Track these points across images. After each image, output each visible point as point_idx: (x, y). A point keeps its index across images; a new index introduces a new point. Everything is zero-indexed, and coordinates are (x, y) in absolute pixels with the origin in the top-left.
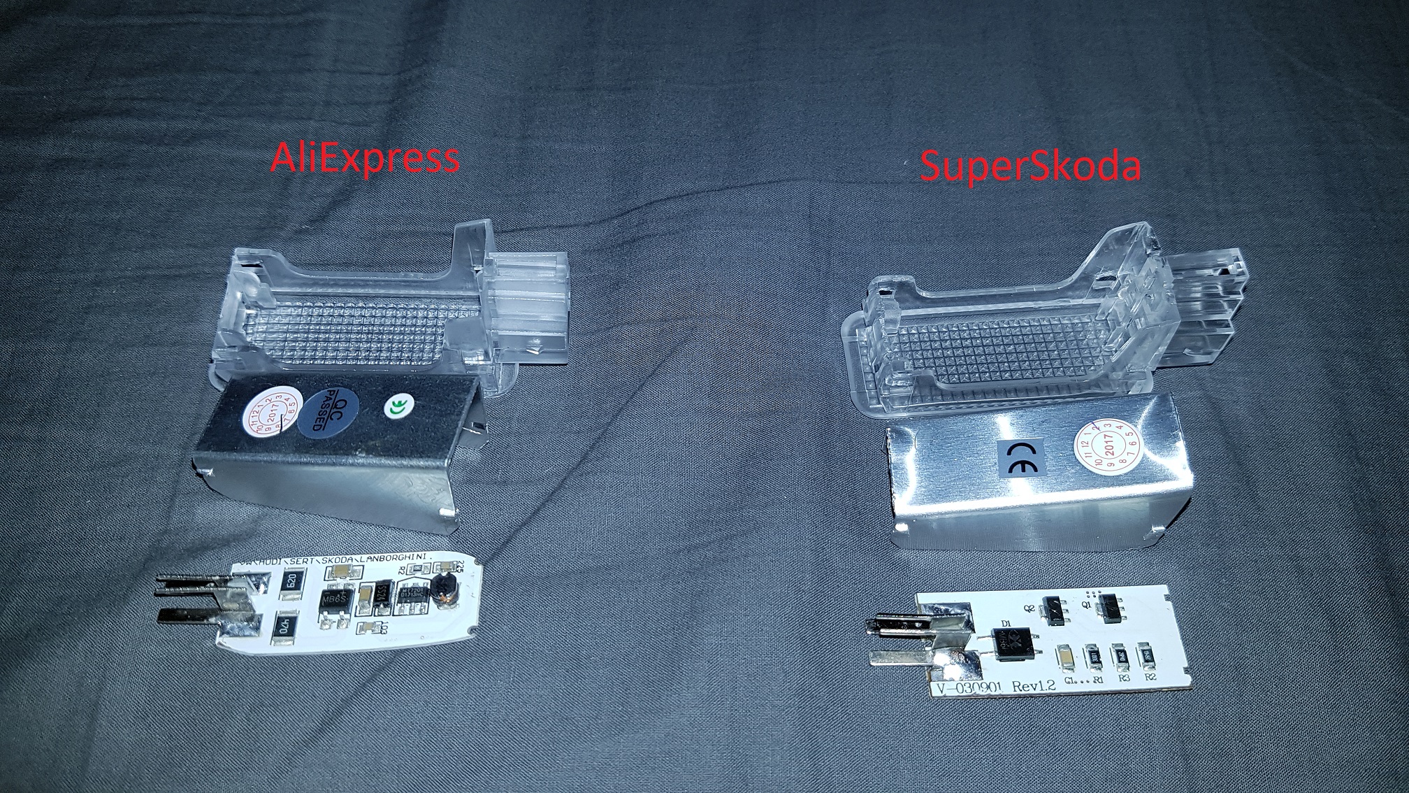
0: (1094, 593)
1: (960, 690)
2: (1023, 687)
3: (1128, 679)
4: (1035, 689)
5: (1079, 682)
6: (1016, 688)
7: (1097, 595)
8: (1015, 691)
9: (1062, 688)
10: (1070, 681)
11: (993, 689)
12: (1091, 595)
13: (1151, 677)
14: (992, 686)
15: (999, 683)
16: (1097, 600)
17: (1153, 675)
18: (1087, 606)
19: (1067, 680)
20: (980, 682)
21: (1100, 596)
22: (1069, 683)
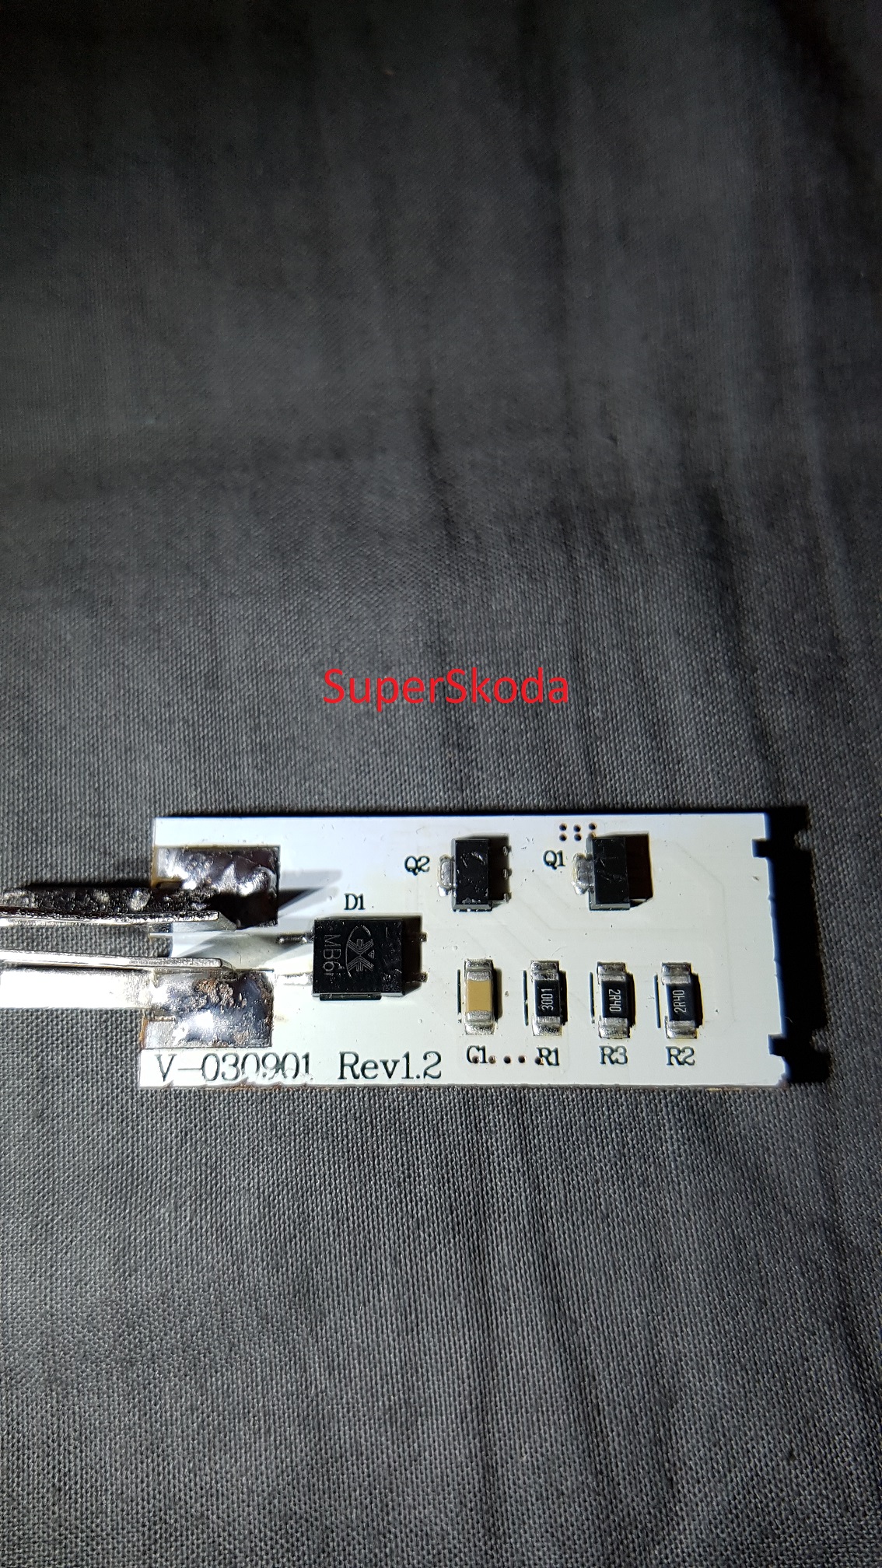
0: (577, 829)
1: (210, 1074)
2: (363, 1068)
3: (622, 1060)
4: (390, 1075)
5: (500, 1061)
6: (347, 1071)
7: (585, 833)
8: (342, 1077)
9: (457, 1073)
10: (478, 1057)
11: (290, 1073)
12: (570, 833)
13: (681, 1058)
14: (290, 1064)
15: (307, 1057)
16: (583, 848)
17: (688, 1052)
18: (554, 862)
19: (474, 1053)
20: (261, 1052)
21: (592, 838)
22: (476, 1061)
